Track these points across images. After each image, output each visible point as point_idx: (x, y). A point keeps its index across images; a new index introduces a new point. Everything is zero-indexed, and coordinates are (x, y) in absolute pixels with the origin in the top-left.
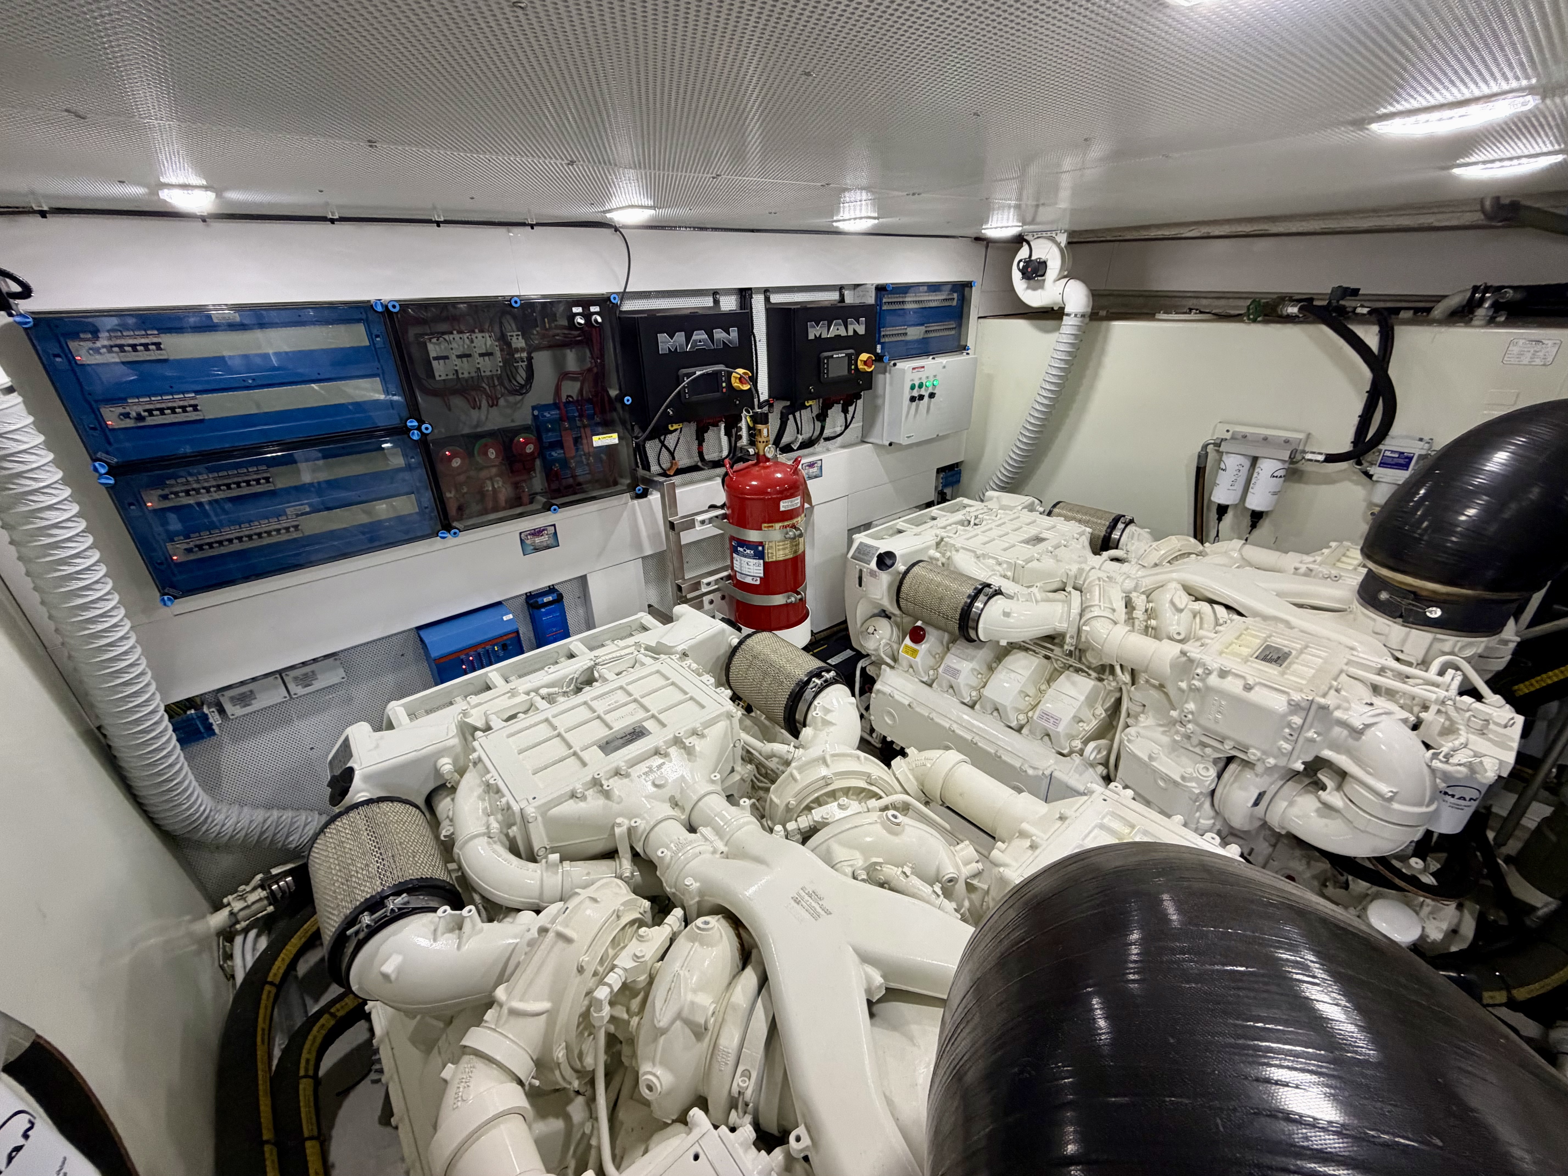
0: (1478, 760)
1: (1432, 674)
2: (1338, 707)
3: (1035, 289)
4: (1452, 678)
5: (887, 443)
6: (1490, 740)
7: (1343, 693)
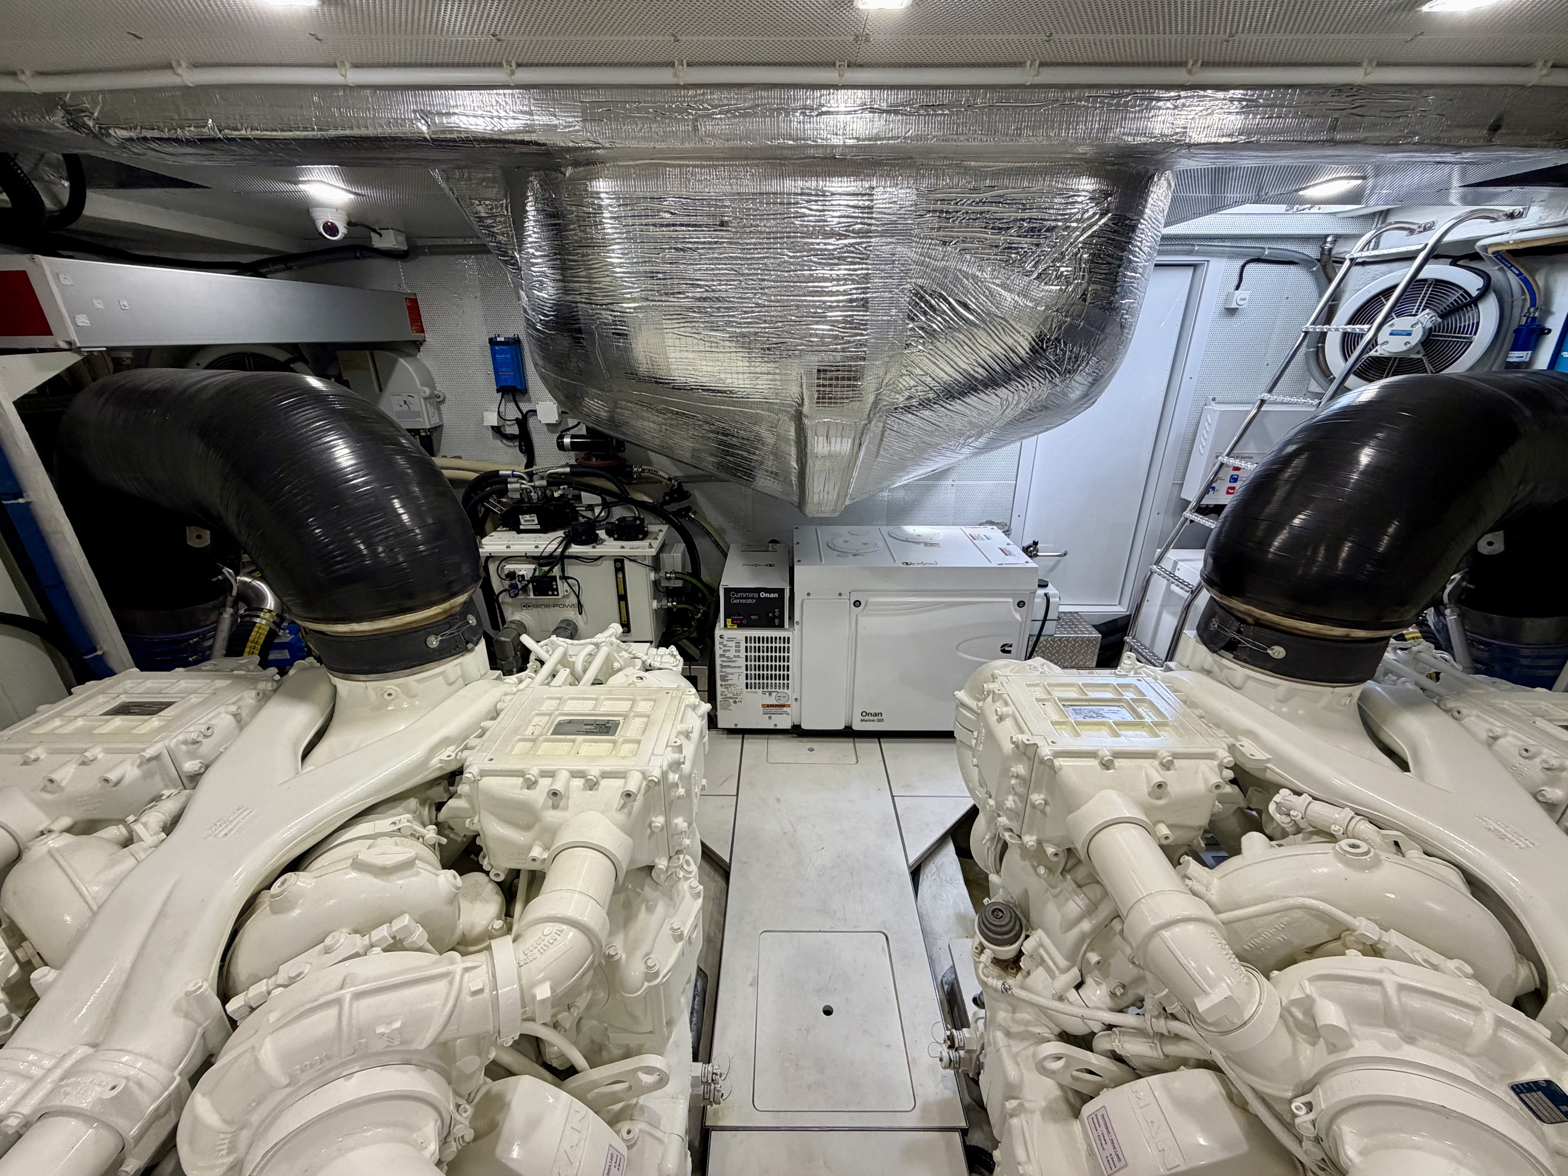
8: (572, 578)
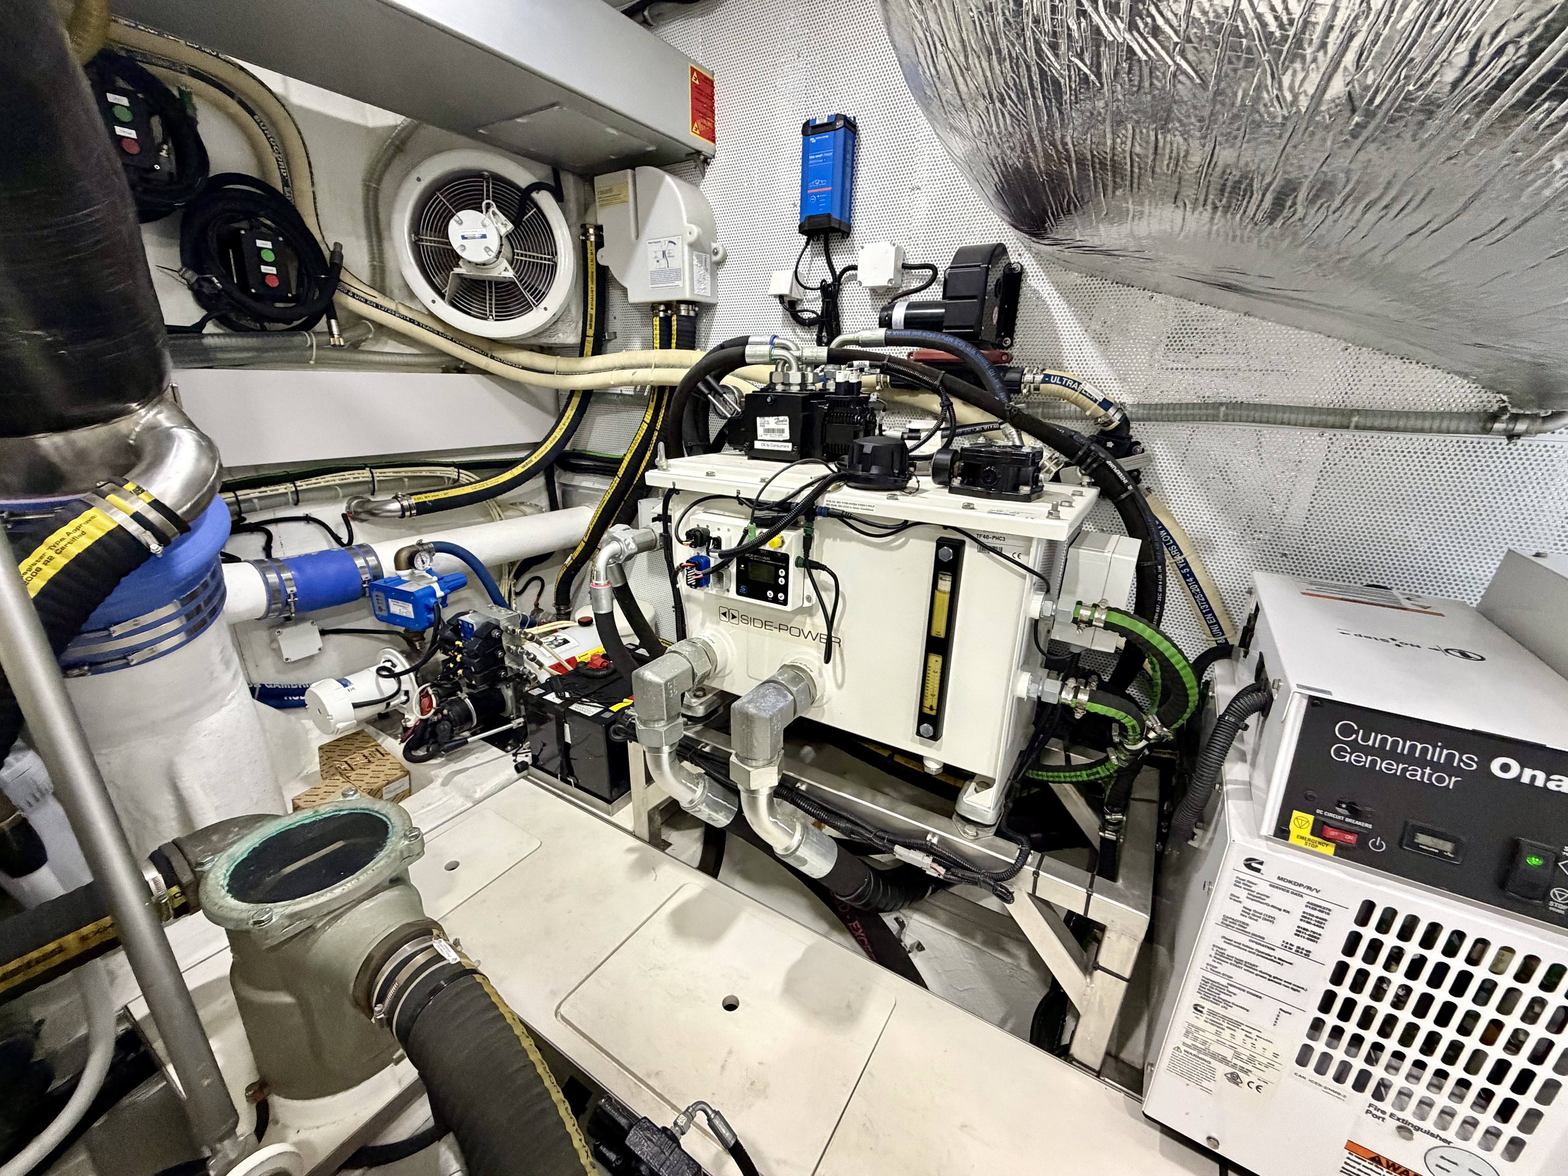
8: (823, 568)
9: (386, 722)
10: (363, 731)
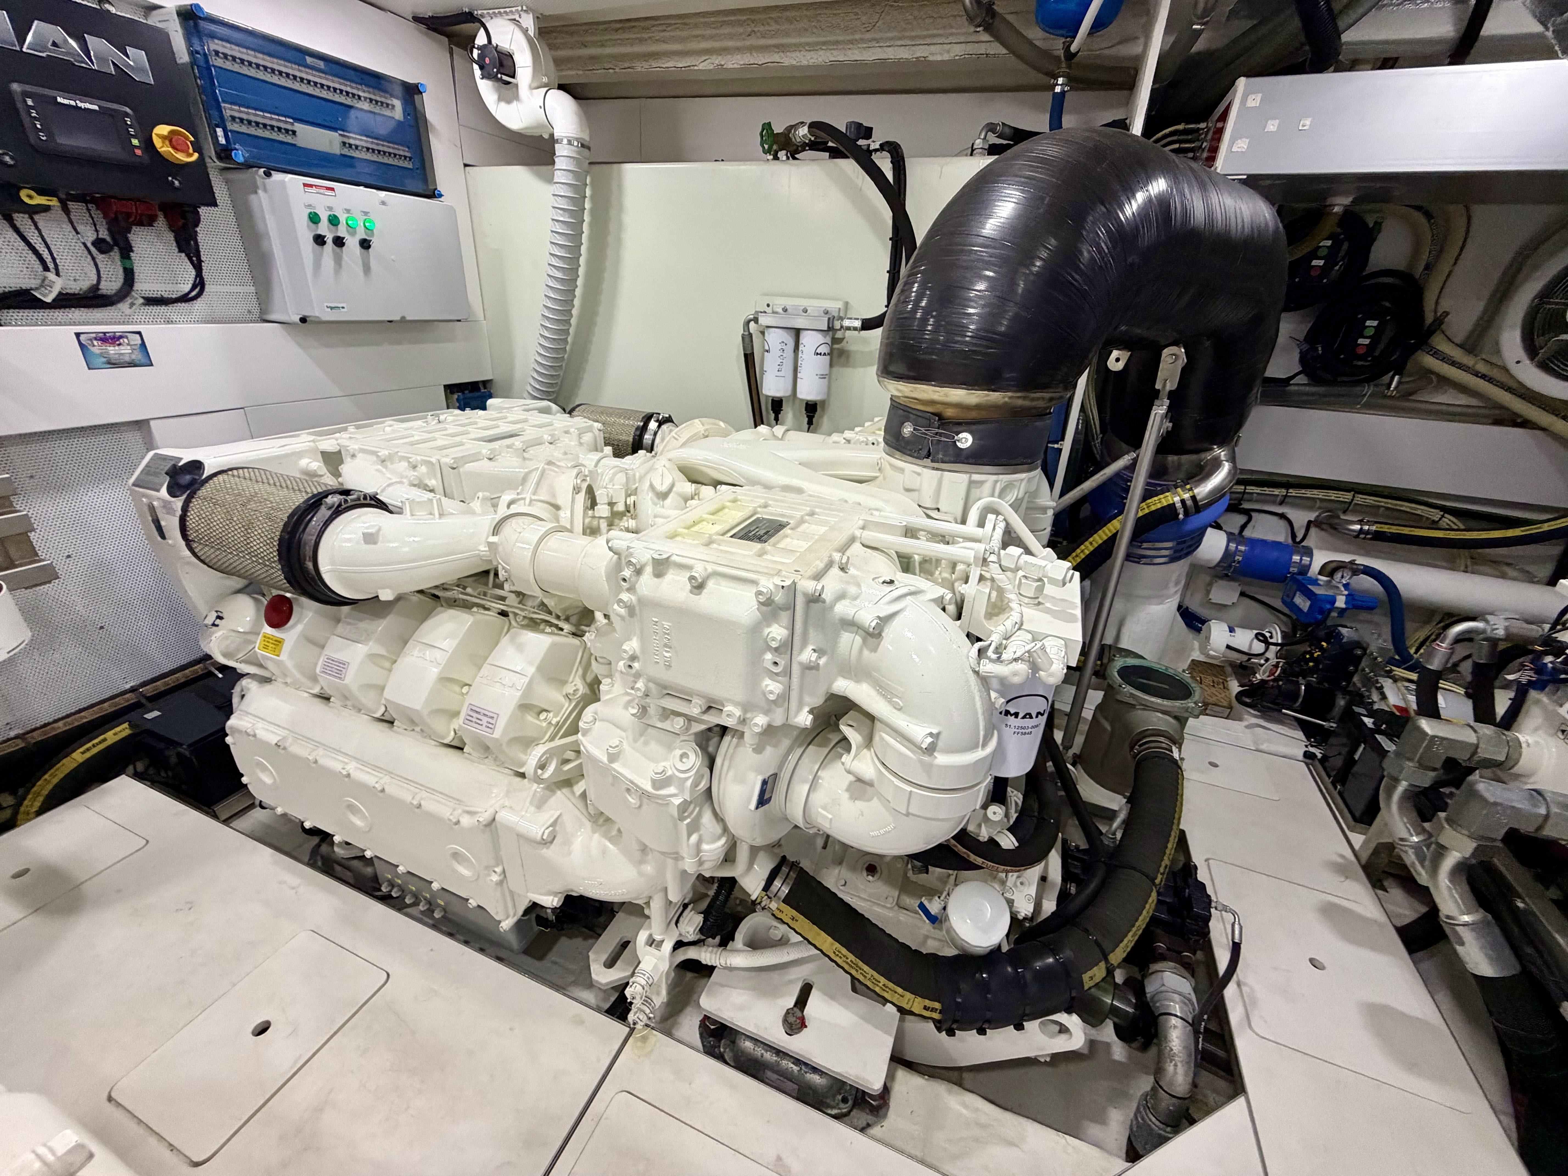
0: (1039, 644)
1: (971, 528)
2: (841, 596)
3: (509, 102)
4: (994, 530)
5: (296, 319)
6: (1048, 611)
7: (852, 571)
9: (1241, 671)
10: (1223, 667)
